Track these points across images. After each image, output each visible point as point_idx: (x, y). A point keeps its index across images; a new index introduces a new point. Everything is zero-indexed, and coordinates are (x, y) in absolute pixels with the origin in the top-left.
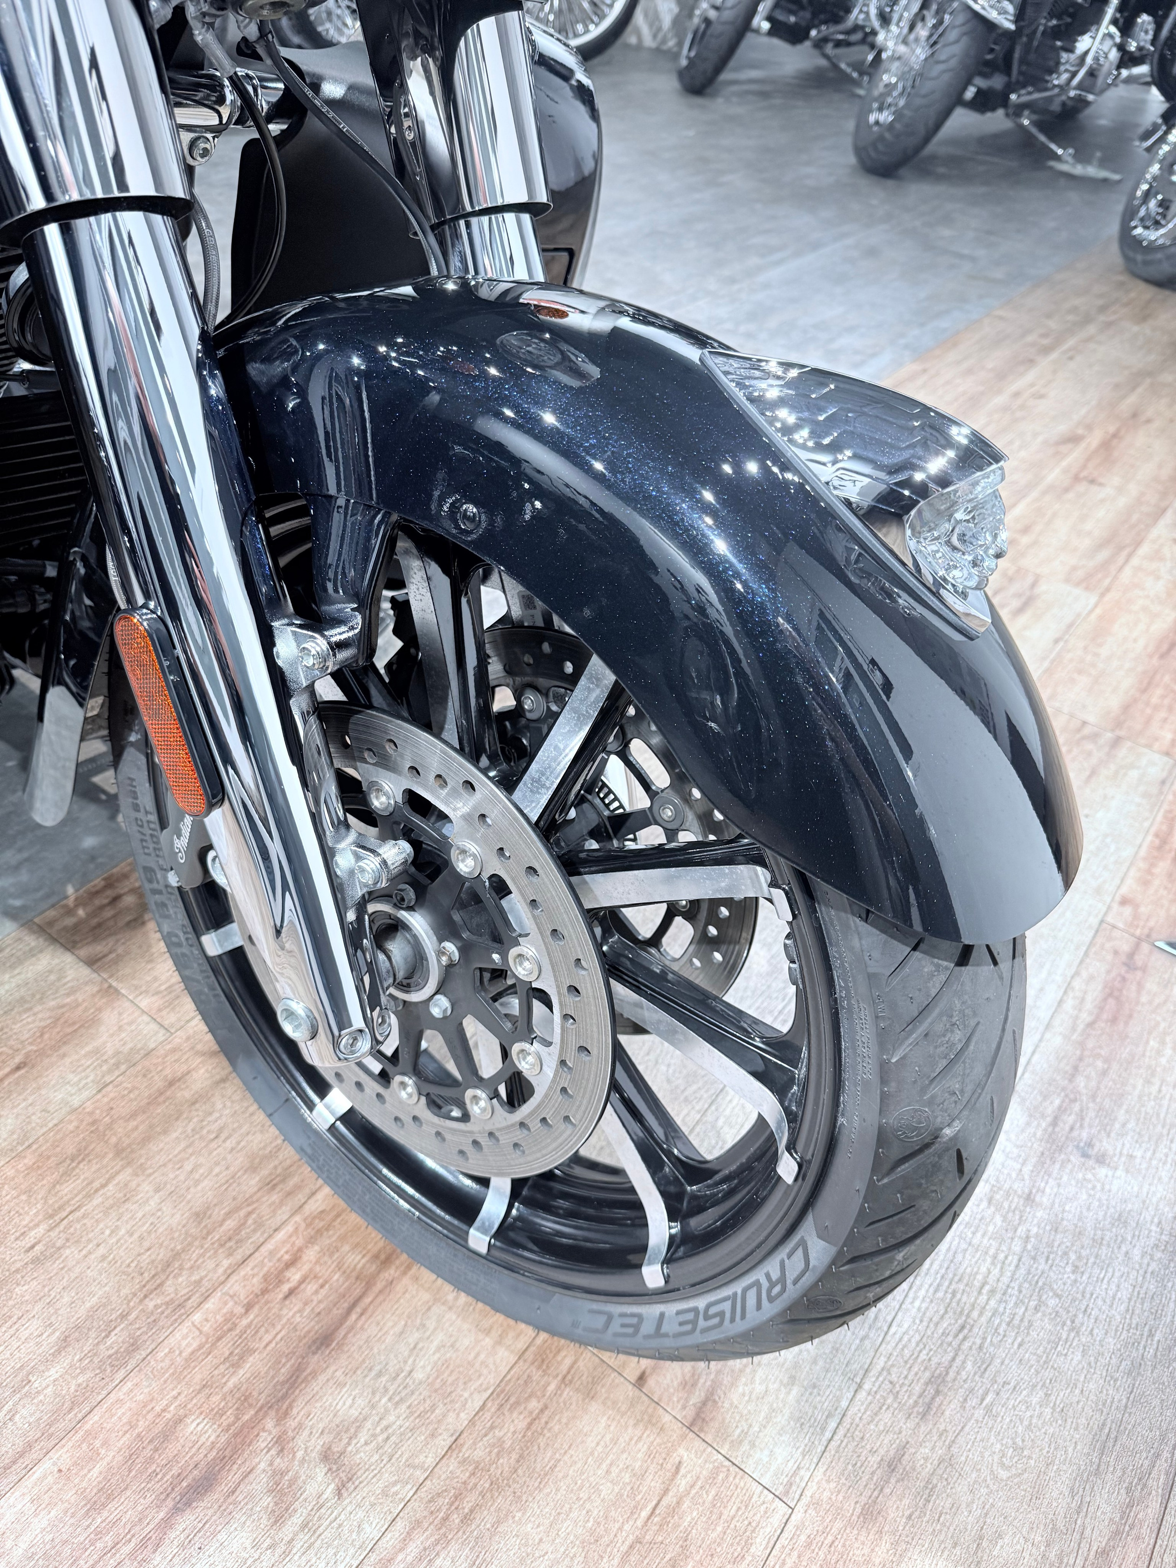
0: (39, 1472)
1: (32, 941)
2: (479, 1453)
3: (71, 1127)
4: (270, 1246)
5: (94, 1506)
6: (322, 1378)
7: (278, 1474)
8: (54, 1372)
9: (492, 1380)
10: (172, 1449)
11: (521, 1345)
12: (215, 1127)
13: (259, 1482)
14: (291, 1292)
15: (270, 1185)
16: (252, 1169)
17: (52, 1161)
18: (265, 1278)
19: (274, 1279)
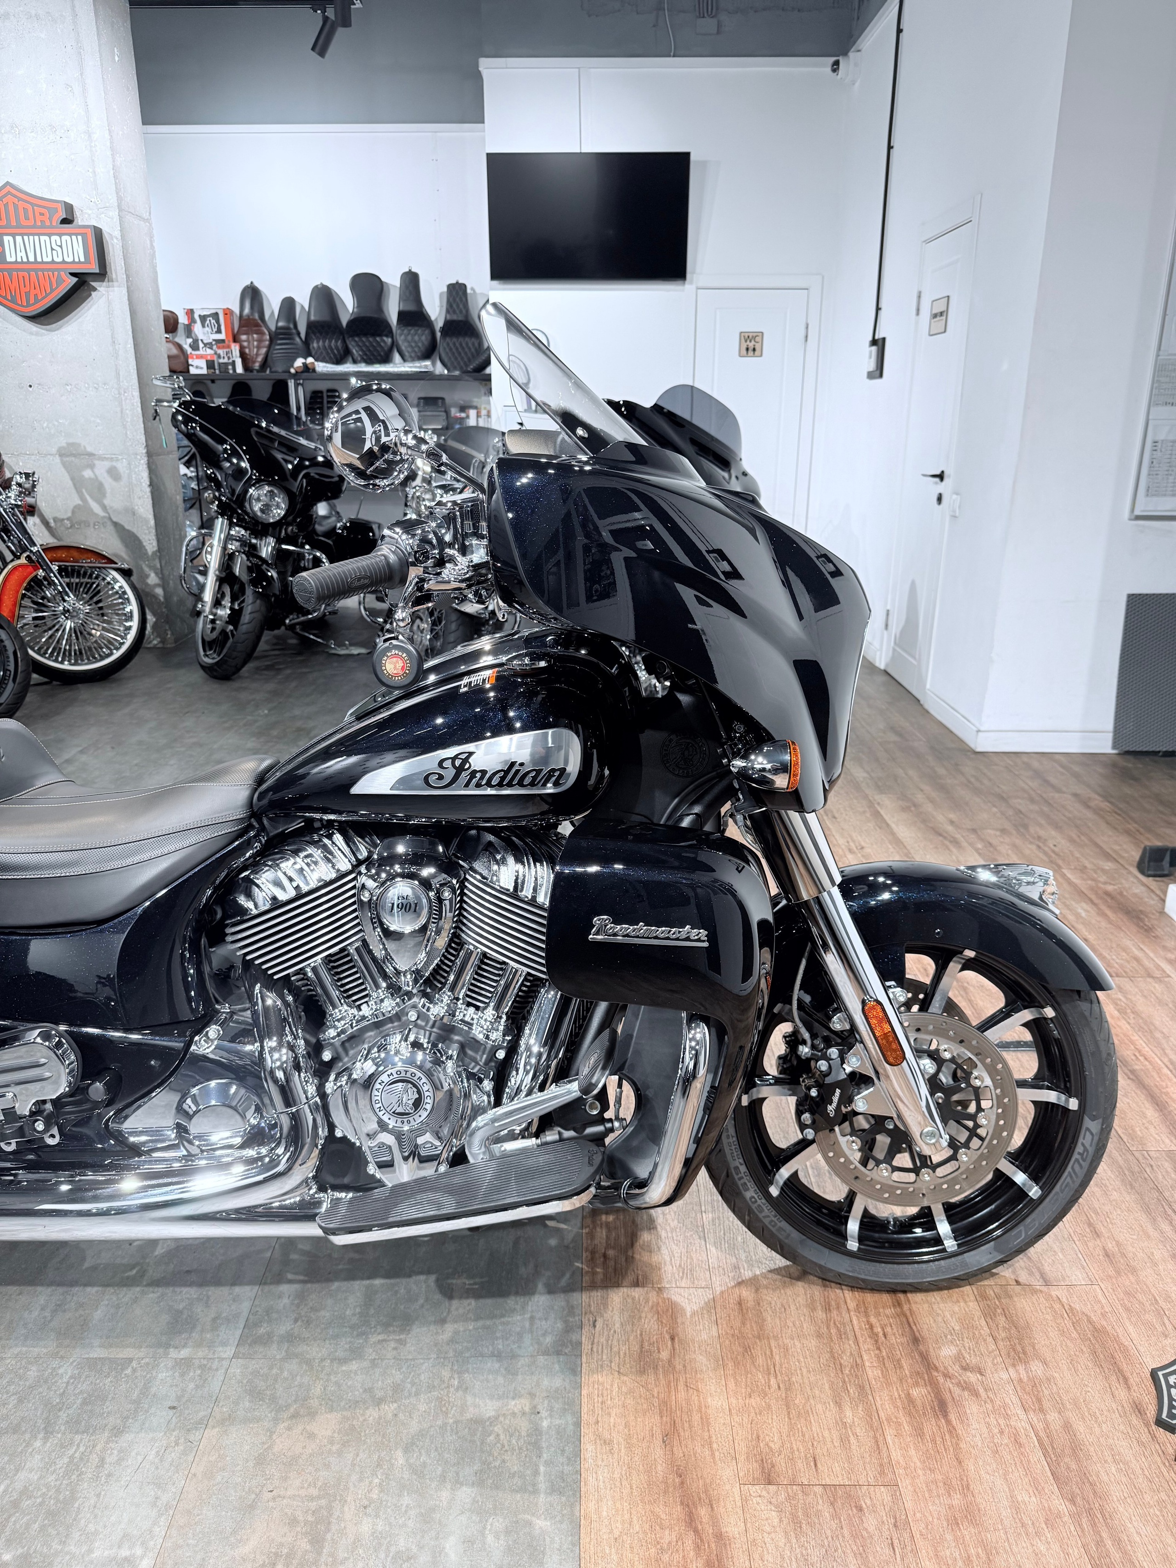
0: (889, 1439)
1: (597, 1295)
2: (1003, 1335)
3: (727, 1342)
4: (856, 1328)
5: (920, 1435)
6: (931, 1350)
7: (959, 1384)
8: (849, 1413)
9: (979, 1313)
10: (919, 1402)
11: (973, 1298)
12: (779, 1305)
13: (957, 1391)
14: (885, 1335)
15: (827, 1308)
16: (814, 1309)
17: (740, 1358)
18: (870, 1337)
19: (874, 1336)
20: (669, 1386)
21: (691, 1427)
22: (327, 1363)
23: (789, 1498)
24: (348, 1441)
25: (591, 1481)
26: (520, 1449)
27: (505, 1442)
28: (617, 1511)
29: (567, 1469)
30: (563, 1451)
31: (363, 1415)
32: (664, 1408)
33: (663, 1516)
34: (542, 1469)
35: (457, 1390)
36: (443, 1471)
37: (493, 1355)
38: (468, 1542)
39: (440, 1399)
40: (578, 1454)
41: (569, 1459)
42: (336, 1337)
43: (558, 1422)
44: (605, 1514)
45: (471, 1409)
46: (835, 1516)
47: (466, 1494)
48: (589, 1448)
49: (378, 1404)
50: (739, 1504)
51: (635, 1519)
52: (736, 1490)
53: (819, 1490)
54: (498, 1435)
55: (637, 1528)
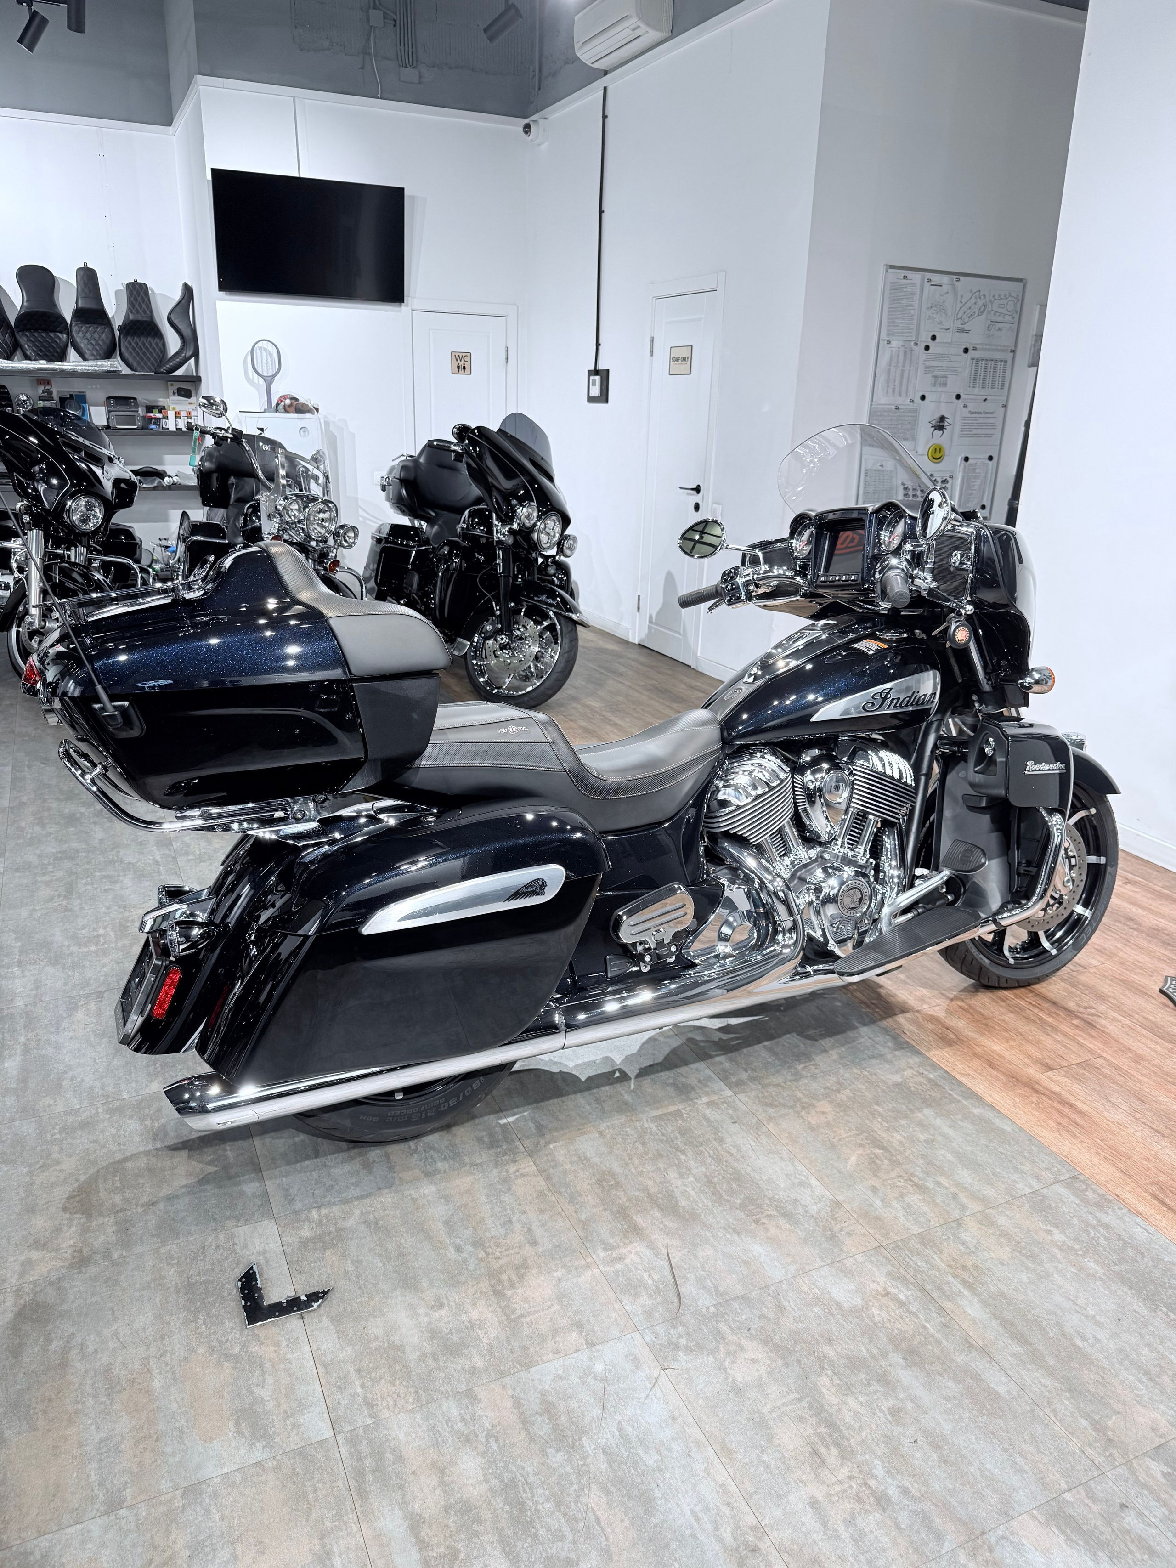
0: (1082, 1041)
1: (889, 1021)
2: (1088, 992)
3: (974, 1024)
4: (1023, 1004)
6: (1064, 1005)
7: (1089, 1015)
8: (1056, 1036)
9: (1068, 986)
10: (1079, 1025)
11: (1060, 981)
13: (1091, 1017)
14: (1039, 1004)
19: (1034, 1006)
20: (969, 1047)
21: (997, 1060)
22: (788, 1083)
23: (1066, 1072)
24: (845, 1110)
25: (978, 1090)
26: (931, 1088)
27: (921, 1088)
28: (1002, 1097)
29: (962, 1089)
30: (952, 1083)
31: (837, 1098)
32: (978, 1056)
33: (1024, 1093)
35: (871, 1075)
36: (907, 1107)
37: (870, 1057)
38: (952, 1127)
39: (867, 1081)
40: (960, 1083)
41: (958, 1086)
42: (777, 1071)
43: (936, 1074)
44: (998, 1099)
45: (888, 1081)
46: (1091, 1073)
47: (928, 1111)
48: (962, 1079)
49: (839, 1092)
50: (1048, 1080)
51: (1013, 1097)
52: (1042, 1076)
53: (1074, 1066)
54: (914, 1087)
55: (1017, 1100)
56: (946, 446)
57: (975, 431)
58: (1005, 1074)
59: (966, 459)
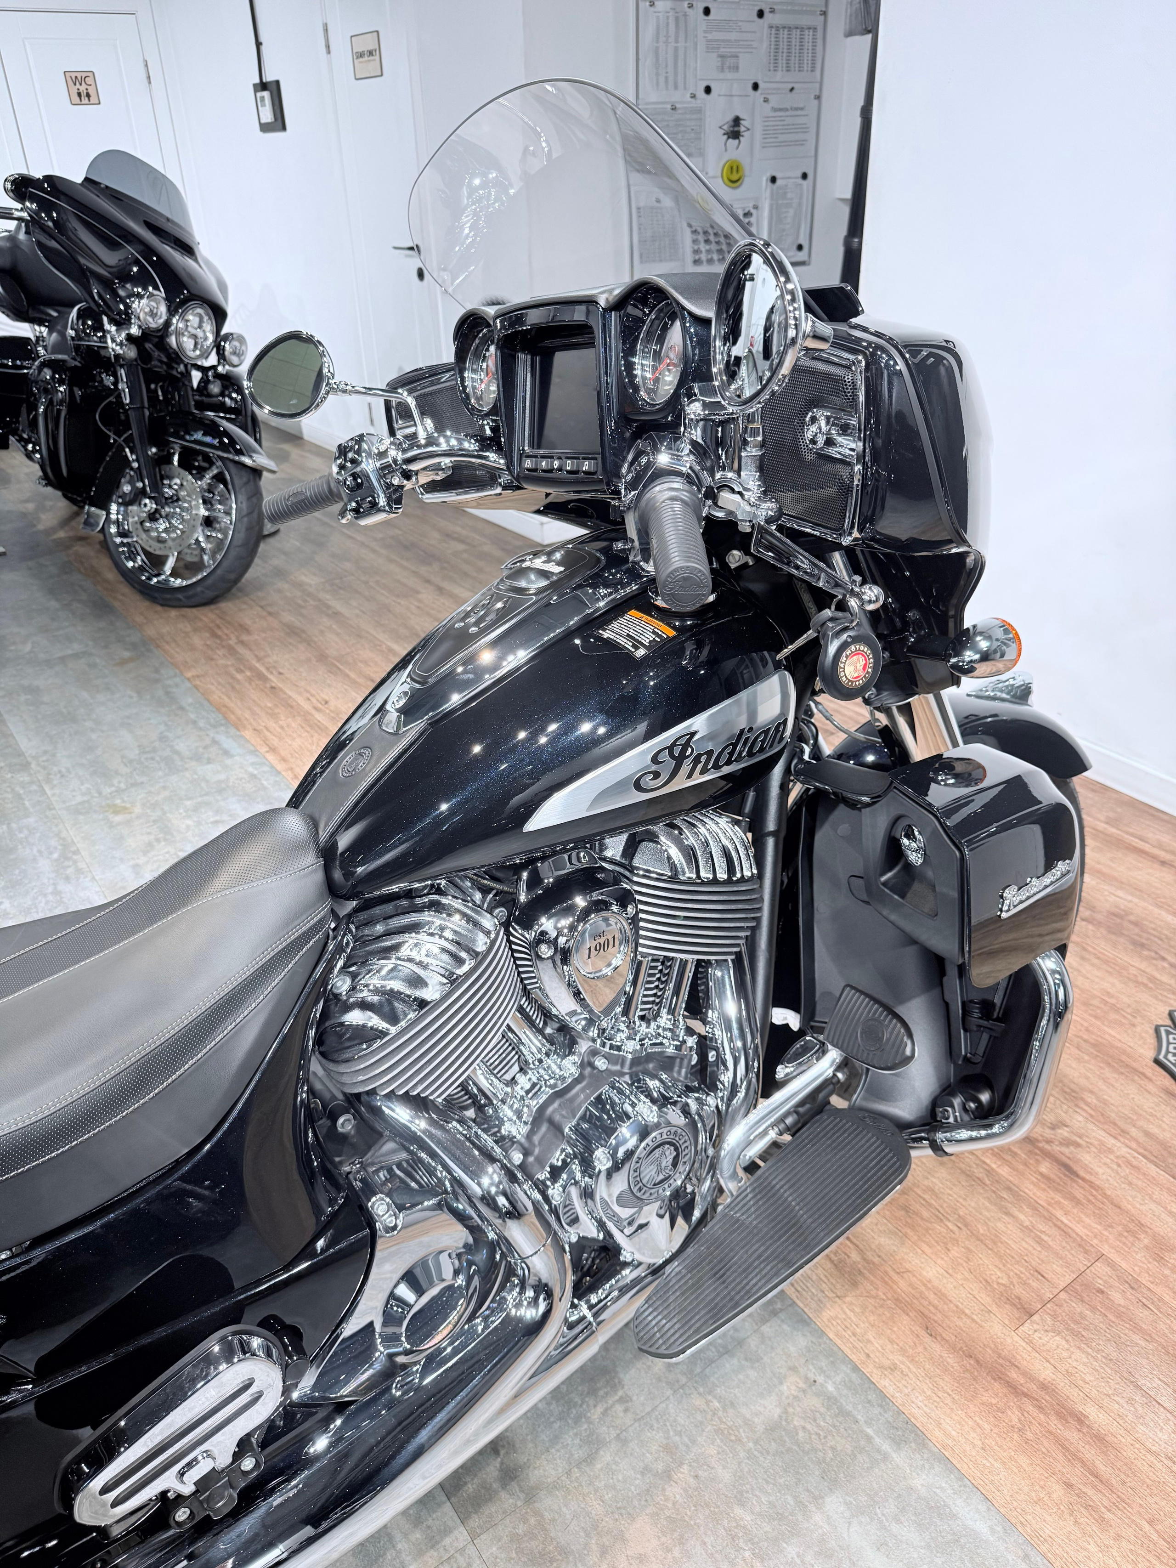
0: (1066, 1221)
5: (1078, 1202)
7: (1061, 1143)
8: (1022, 1217)
10: (1053, 1176)
13: (1065, 1150)
17: (909, 1221)
20: (886, 1283)
21: (936, 1308)
22: (576, 1473)
23: (1054, 1317)
24: (682, 1537)
25: (916, 1411)
26: (834, 1426)
27: (816, 1429)
28: (960, 1423)
29: (888, 1416)
30: (869, 1402)
31: (667, 1500)
32: (902, 1304)
33: (994, 1401)
34: (869, 1431)
35: (724, 1409)
36: (795, 1497)
37: (721, 1355)
38: (880, 1546)
39: (718, 1431)
40: (882, 1396)
41: (881, 1406)
42: (555, 1439)
43: (838, 1379)
44: (954, 1433)
45: (756, 1420)
46: (1094, 1309)
47: (834, 1503)
48: (886, 1384)
49: (669, 1477)
50: (1030, 1349)
51: (977, 1419)
52: (1016, 1338)
53: (1063, 1295)
54: (804, 1428)
55: (986, 1426)
56: (745, 163)
57: (782, 138)
58: (953, 1349)
59: (773, 180)
